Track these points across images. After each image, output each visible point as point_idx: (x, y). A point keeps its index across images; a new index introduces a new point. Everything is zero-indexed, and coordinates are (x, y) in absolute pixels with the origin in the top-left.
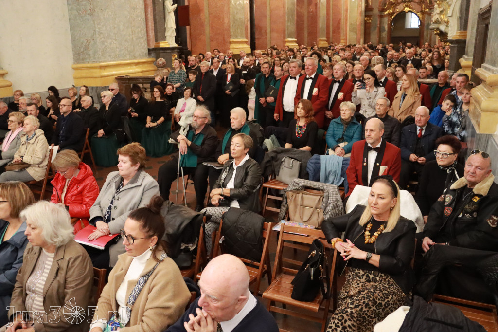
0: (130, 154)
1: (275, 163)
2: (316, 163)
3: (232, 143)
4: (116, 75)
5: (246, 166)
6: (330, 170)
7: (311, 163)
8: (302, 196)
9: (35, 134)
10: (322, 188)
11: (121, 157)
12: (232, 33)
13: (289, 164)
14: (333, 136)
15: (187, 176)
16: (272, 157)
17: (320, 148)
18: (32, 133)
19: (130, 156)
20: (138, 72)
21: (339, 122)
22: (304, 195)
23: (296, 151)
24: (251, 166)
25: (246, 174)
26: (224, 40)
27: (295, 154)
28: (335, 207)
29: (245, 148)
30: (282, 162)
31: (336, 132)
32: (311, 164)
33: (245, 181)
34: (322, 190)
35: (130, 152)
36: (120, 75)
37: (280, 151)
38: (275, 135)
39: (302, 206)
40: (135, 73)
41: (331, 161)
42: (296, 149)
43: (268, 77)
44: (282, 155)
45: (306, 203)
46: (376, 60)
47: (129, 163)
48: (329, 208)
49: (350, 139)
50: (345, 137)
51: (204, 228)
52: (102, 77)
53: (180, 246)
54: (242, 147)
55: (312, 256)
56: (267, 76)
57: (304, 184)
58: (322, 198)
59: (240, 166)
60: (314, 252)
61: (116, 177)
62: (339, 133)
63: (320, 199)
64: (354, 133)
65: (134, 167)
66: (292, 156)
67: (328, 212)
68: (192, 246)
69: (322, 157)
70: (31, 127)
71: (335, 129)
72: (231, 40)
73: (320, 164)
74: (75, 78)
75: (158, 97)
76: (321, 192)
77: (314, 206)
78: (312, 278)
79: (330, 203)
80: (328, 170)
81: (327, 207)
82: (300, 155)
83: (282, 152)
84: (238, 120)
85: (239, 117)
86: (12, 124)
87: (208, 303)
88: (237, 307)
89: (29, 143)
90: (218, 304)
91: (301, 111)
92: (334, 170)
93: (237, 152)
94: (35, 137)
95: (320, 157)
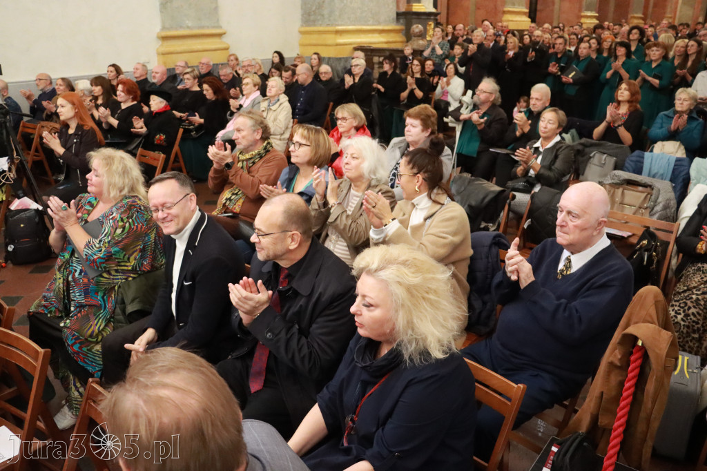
0: (422, 117)
1: (580, 159)
2: (637, 161)
3: (542, 119)
4: (354, 43)
5: (557, 147)
6: (656, 171)
7: (631, 161)
8: (623, 193)
9: (278, 100)
10: (650, 184)
11: (409, 121)
13: (600, 160)
15: (460, 168)
16: (578, 151)
17: (643, 142)
18: (276, 98)
19: (422, 120)
20: (382, 43)
22: (626, 191)
24: (563, 148)
25: (556, 157)
26: (495, 8)
27: (609, 149)
28: (666, 207)
29: (560, 126)
30: (591, 157)
32: (631, 163)
33: (553, 164)
34: (650, 186)
36: (359, 43)
37: (589, 144)
38: (577, 130)
39: (622, 203)
40: (378, 43)
41: (658, 160)
42: (610, 144)
43: (561, 58)
44: (591, 149)
45: (627, 200)
47: (419, 128)
48: (658, 208)
51: (510, 205)
52: (337, 45)
53: (480, 224)
54: (555, 126)
55: (641, 246)
56: (559, 56)
57: (626, 177)
58: (649, 196)
59: (548, 149)
60: (644, 242)
63: (646, 197)
65: (424, 133)
66: (605, 151)
67: (657, 212)
68: (492, 227)
69: (647, 154)
70: (277, 91)
71: (664, 125)
72: (506, 9)
73: (643, 163)
74: (302, 45)
75: (417, 72)
76: (649, 189)
77: (638, 205)
78: (645, 263)
79: (660, 202)
80: (654, 172)
81: (655, 206)
82: (615, 151)
83: (592, 145)
84: (541, 102)
85: (544, 98)
86: (248, 87)
87: (567, 223)
88: (595, 233)
89: (271, 109)
90: (578, 222)
91: (623, 93)
92: (661, 172)
93: (546, 130)
94: (278, 103)
95: (644, 155)
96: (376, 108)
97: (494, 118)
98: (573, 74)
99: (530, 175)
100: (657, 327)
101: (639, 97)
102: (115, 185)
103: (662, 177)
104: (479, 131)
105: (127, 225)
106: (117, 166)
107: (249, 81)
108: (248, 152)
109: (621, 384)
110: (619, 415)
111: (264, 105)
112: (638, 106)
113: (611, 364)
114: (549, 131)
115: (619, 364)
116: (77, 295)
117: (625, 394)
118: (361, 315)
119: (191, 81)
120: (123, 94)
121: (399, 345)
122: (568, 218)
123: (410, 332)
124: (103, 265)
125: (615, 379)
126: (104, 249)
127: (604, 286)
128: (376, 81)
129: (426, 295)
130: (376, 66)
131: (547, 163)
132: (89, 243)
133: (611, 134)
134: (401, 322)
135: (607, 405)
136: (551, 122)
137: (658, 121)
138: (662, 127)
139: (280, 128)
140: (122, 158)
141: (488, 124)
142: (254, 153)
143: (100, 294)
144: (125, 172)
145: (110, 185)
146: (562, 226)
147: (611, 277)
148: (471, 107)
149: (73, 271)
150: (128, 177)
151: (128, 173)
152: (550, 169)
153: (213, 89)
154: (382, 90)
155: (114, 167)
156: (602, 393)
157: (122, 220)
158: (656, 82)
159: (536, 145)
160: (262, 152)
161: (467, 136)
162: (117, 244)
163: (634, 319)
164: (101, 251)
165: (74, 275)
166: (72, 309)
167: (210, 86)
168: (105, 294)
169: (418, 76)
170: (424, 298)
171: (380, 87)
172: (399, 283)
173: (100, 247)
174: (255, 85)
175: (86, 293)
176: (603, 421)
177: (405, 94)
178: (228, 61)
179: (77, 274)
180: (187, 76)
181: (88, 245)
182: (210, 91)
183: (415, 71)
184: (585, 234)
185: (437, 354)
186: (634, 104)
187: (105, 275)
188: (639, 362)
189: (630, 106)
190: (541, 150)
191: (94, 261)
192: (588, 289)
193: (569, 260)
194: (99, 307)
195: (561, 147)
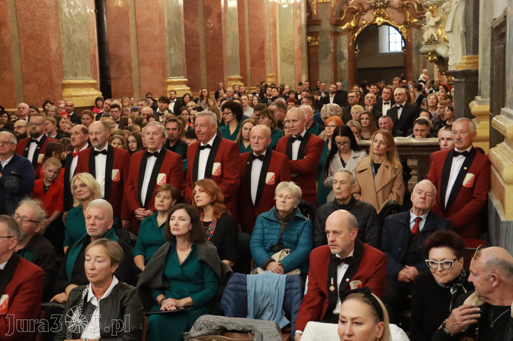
2: (238, 289)
3: (87, 258)
7: (229, 289)
10: (250, 328)
12: (67, 69)
14: (263, 243)
21: (272, 217)
26: (51, 81)
31: (267, 237)
32: (230, 292)
46: (328, 111)
49: (294, 245)
50: (285, 243)
62: (273, 238)
64: (298, 236)
71: (266, 231)
72: (65, 82)
84: (103, 222)
85: (106, 216)
93: (96, 272)
95: (246, 279)
114: (100, 273)
190: (95, 302)
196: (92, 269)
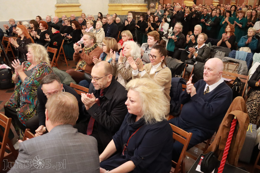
1: (212, 53)
2: (233, 54)
3: (198, 37)
4: (129, 10)
5: (204, 48)
7: (231, 54)
8: (228, 65)
9: (100, 30)
10: (238, 62)
13: (219, 54)
16: (212, 50)
17: (235, 47)
18: (99, 29)
19: (154, 37)
21: (246, 38)
23: (223, 48)
25: (203, 51)
27: (223, 50)
28: (244, 71)
29: (205, 40)
30: (216, 52)
33: (202, 54)
34: (238, 63)
35: (154, 35)
36: (131, 10)
37: (215, 48)
39: (227, 69)
42: (223, 47)
44: (216, 49)
45: (229, 68)
48: (241, 71)
51: (186, 68)
52: (122, 10)
53: (175, 75)
54: (203, 40)
55: (235, 84)
57: (229, 59)
58: (238, 66)
61: (146, 45)
63: (237, 66)
65: (155, 42)
66: (221, 50)
70: (100, 26)
71: (244, 41)
73: (235, 55)
74: (109, 10)
75: (152, 21)
76: (237, 64)
77: (233, 70)
78: (236, 90)
79: (242, 69)
80: (239, 58)
81: (240, 70)
82: (225, 50)
83: (217, 48)
84: (199, 31)
85: (199, 30)
86: (88, 25)
87: (207, 73)
88: (218, 77)
89: (97, 33)
90: (212, 72)
91: (228, 29)
92: (242, 58)
93: (200, 41)
94: (100, 31)
95: (236, 51)
96: (136, 34)
97: (181, 37)
98: (210, 22)
99: (193, 58)
100: (242, 112)
101: (234, 30)
102: (37, 57)
103: (242, 59)
104: (175, 42)
105: (41, 72)
106: (37, 50)
107: (89, 23)
108: (88, 47)
109: (228, 134)
110: (227, 145)
111: (95, 31)
112: (234, 33)
113: (224, 126)
114: (201, 42)
115: (227, 126)
116: (22, 99)
117: (229, 137)
118: (129, 105)
119: (67, 23)
120: (42, 27)
121: (144, 116)
122: (208, 71)
123: (148, 111)
124: (31, 87)
125: (225, 131)
126: (31, 81)
127: (221, 97)
128: (136, 24)
129: (154, 97)
130: (137, 19)
131: (200, 53)
132: (26, 78)
133: (223, 44)
134: (144, 107)
135: (222, 141)
136: (202, 38)
137: (241, 39)
138: (242, 42)
139: (100, 40)
140: (39, 47)
141: (178, 40)
142: (90, 48)
143: (31, 99)
144: (41, 52)
145: (35, 57)
146: (206, 74)
147: (224, 93)
148: (172, 33)
149: (21, 90)
150: (42, 54)
151: (42, 52)
152: (201, 56)
153: (75, 25)
154: (139, 27)
155: (36, 50)
156: (221, 137)
157: (39, 70)
158: (241, 25)
159: (196, 47)
160: (94, 47)
161: (170, 44)
162: (36, 79)
163: (233, 109)
164: (30, 81)
165: (21, 91)
166: (21, 104)
167: (74, 24)
168: (33, 99)
169: (152, 22)
170: (153, 98)
171: (138, 26)
172: (143, 93)
173: (30, 80)
174: (91, 24)
175: (26, 98)
176: (221, 147)
177: (147, 29)
178: (82, 16)
179: (22, 91)
180: (66, 21)
181: (26, 79)
182: (74, 26)
183: (151, 20)
184: (215, 77)
185: (158, 120)
186: (232, 33)
187: (33, 91)
188: (235, 125)
189: (231, 34)
190: (198, 49)
191: (28, 85)
192: (215, 98)
193: (208, 87)
194: (31, 104)
195: (205, 48)
196: (199, 40)
